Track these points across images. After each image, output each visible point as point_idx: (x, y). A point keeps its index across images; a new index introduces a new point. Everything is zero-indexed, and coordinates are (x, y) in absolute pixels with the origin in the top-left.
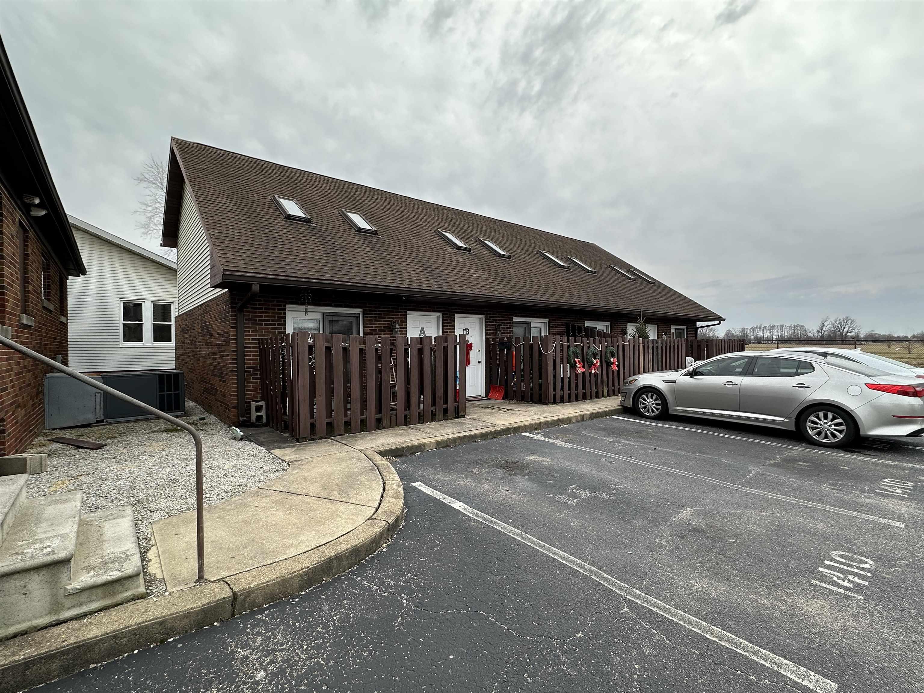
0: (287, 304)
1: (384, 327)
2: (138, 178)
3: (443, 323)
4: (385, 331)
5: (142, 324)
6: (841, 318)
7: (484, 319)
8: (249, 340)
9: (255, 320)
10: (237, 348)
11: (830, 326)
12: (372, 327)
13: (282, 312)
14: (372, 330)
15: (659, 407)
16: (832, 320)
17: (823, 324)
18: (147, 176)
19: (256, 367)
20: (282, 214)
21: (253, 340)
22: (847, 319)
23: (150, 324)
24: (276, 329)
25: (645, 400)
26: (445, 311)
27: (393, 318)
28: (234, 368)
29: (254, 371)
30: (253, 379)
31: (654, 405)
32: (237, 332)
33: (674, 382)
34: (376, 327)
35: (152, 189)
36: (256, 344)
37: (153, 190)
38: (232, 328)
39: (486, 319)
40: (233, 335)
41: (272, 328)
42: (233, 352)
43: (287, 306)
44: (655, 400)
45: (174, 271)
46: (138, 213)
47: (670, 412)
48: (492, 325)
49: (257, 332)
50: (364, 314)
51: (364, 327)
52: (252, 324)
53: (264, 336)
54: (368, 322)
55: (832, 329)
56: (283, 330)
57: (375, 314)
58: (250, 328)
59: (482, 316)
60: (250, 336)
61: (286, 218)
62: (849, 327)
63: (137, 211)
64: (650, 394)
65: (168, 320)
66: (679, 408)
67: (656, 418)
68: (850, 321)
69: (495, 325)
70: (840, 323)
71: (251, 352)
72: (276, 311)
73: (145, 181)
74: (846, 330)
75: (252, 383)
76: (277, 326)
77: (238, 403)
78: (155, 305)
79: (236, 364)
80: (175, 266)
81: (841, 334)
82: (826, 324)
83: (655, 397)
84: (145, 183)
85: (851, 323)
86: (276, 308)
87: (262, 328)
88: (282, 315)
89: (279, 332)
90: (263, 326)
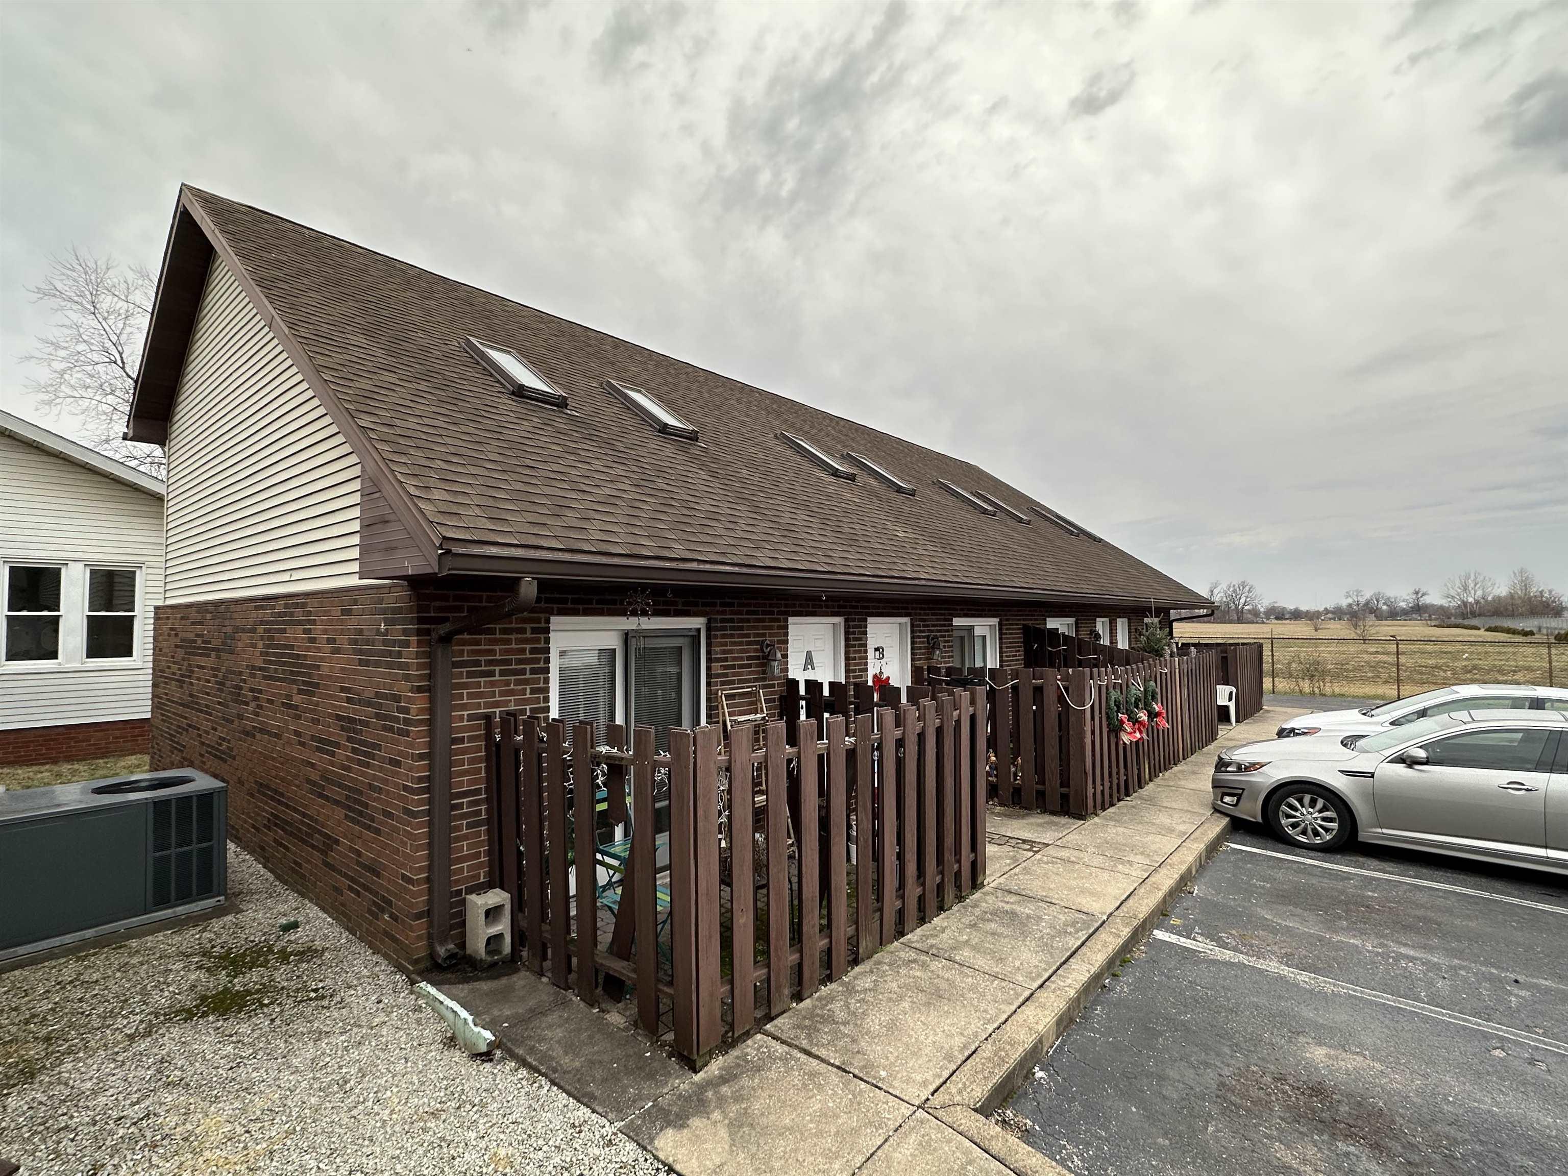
0: (553, 614)
1: (749, 658)
2: (38, 289)
3: (847, 639)
4: (749, 666)
5: (58, 616)
6: (1235, 582)
7: (909, 625)
8: (461, 718)
9: (477, 663)
10: (431, 745)
11: (1222, 594)
12: (726, 660)
13: (542, 636)
14: (726, 667)
15: (1335, 825)
16: (1224, 586)
17: (1212, 591)
18: (59, 286)
19: (477, 792)
20: (498, 382)
21: (471, 718)
22: (1244, 585)
23: (80, 616)
24: (526, 682)
25: (1296, 810)
26: (850, 614)
27: (764, 635)
28: (420, 803)
29: (470, 804)
30: (469, 826)
31: (1319, 822)
32: (431, 700)
33: (1372, 775)
34: (735, 659)
35: (70, 313)
36: (477, 728)
37: (75, 317)
38: (419, 690)
39: (912, 626)
40: (421, 711)
41: (517, 683)
42: (421, 757)
43: (553, 619)
44: (1320, 811)
45: (159, 499)
46: (33, 360)
47: (1363, 836)
48: (924, 637)
49: (480, 695)
50: (709, 629)
51: (709, 660)
52: (470, 675)
53: (497, 704)
54: (718, 649)
55: (1224, 599)
56: (541, 685)
57: (732, 628)
58: (465, 686)
59: (906, 620)
60: (464, 707)
61: (513, 393)
62: (1247, 597)
63: (32, 357)
64: (1307, 799)
65: (127, 607)
66: (1385, 831)
67: (1327, 850)
68: (1247, 588)
69: (928, 637)
70: (1235, 591)
71: (464, 751)
72: (528, 635)
73: (54, 296)
74: (1242, 601)
75: (466, 837)
76: (528, 676)
77: (430, 902)
78: (92, 572)
79: (427, 790)
80: (160, 489)
81: (1237, 607)
82: (1216, 592)
83: (1320, 803)
84: (53, 299)
85: (1249, 591)
86: (528, 626)
87: (492, 684)
88: (542, 645)
89: (533, 691)
90: (497, 678)
